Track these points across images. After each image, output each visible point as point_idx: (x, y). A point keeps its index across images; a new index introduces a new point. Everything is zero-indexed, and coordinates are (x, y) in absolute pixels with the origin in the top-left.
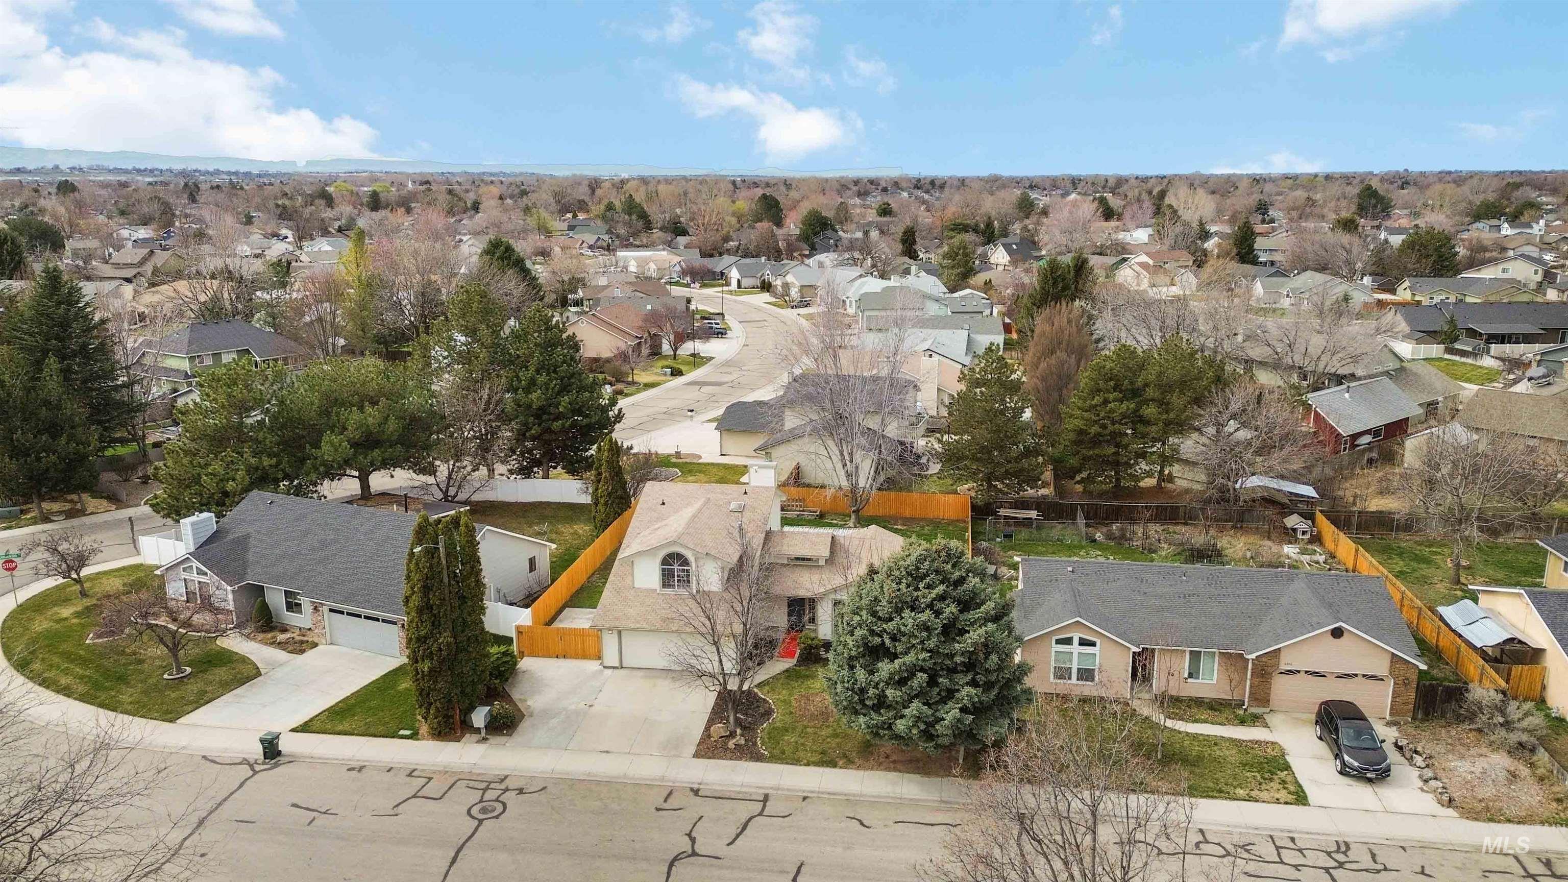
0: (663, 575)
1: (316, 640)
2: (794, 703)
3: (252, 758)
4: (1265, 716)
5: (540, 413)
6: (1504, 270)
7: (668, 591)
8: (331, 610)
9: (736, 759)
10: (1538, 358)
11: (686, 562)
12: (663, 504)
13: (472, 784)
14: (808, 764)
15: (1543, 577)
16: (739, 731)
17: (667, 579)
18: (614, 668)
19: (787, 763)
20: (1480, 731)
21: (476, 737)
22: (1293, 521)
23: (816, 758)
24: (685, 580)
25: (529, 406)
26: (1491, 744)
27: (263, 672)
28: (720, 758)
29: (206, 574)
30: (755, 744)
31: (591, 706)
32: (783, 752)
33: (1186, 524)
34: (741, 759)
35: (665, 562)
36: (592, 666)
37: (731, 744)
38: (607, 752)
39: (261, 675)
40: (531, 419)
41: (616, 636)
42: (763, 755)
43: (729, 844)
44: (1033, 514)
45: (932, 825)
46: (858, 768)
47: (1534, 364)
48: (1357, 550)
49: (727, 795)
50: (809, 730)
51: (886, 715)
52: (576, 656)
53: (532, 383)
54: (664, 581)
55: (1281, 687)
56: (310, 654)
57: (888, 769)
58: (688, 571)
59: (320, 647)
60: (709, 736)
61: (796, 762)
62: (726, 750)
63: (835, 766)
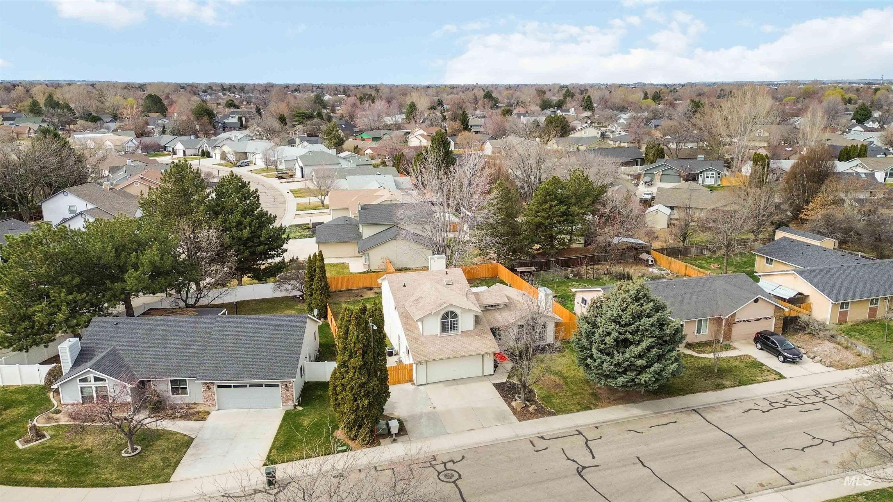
0: (442, 325)
1: (206, 409)
2: (537, 382)
3: (260, 487)
4: (731, 344)
5: (245, 242)
6: (585, 133)
7: (444, 334)
8: (219, 387)
9: (541, 417)
10: (644, 172)
11: (456, 316)
12: (405, 286)
13: (421, 465)
14: (578, 411)
15: (753, 267)
16: (527, 403)
17: (445, 328)
18: (424, 385)
19: (568, 413)
20: (810, 334)
22: (644, 256)
23: (578, 407)
24: (455, 326)
25: (240, 239)
27: (193, 436)
28: (533, 418)
29: (105, 380)
30: (542, 407)
31: (434, 408)
32: (560, 408)
33: (597, 264)
34: (544, 416)
35: (443, 318)
37: (531, 410)
38: (472, 430)
39: (193, 439)
40: (242, 247)
41: (425, 365)
42: (552, 412)
43: (594, 458)
44: (533, 269)
45: (666, 424)
46: (602, 407)
47: (642, 176)
48: (686, 266)
49: (560, 435)
51: (631, 375)
54: (442, 329)
55: (737, 330)
56: (210, 418)
58: (457, 321)
59: (212, 413)
60: (515, 409)
61: (571, 411)
62: (531, 414)
63: (591, 409)
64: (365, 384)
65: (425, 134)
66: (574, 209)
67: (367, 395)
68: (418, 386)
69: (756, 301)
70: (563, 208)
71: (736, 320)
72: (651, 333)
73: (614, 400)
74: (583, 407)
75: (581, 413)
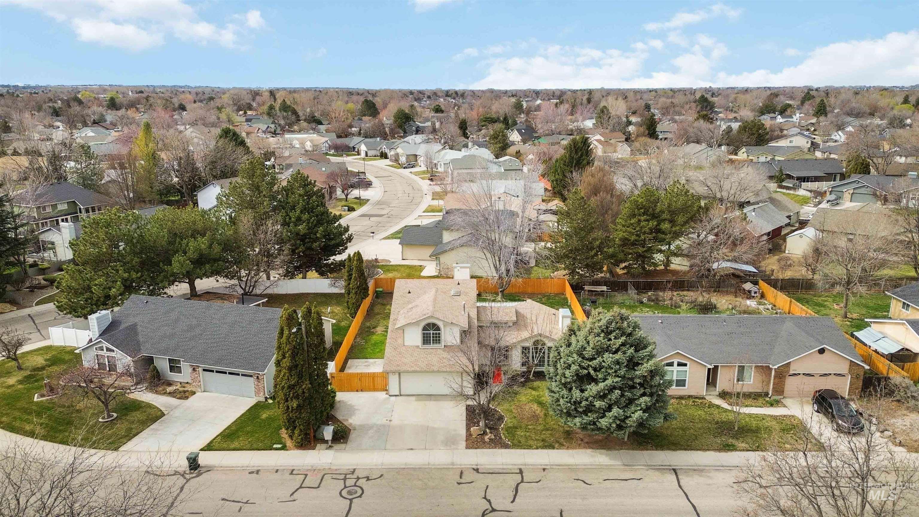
0: (424, 337)
1: (194, 390)
2: (514, 411)
3: (181, 470)
4: (782, 400)
5: (303, 238)
6: (791, 142)
7: (426, 346)
8: (204, 370)
9: (492, 448)
10: (830, 189)
11: (438, 329)
12: (409, 292)
13: (334, 476)
14: (537, 448)
15: (888, 311)
16: (488, 430)
17: (426, 340)
18: (396, 396)
19: (524, 449)
20: (899, 401)
21: (324, 446)
22: (748, 286)
23: (541, 444)
24: (437, 339)
25: (298, 234)
26: (908, 408)
27: (165, 413)
28: (482, 448)
29: (113, 351)
30: (501, 438)
31: (390, 421)
32: (520, 442)
33: (688, 290)
34: (496, 448)
35: (424, 329)
36: (382, 395)
37: (487, 438)
39: (164, 415)
40: (298, 242)
41: (397, 376)
42: (508, 444)
43: (512, 502)
44: (604, 288)
45: (626, 480)
46: (568, 448)
47: (828, 193)
48: (791, 302)
49: (497, 471)
50: (530, 427)
51: (591, 417)
52: (369, 390)
53: (299, 219)
54: (424, 340)
55: (790, 384)
56: (192, 399)
57: (585, 448)
58: (439, 334)
59: (198, 394)
60: (471, 435)
61: (530, 447)
62: (484, 442)
63: (553, 448)
64: (294, 386)
65: (603, 139)
66: (666, 226)
67: (297, 397)
68: (390, 396)
69: (822, 351)
70: (653, 224)
71: (792, 372)
72: (616, 372)
73: (587, 443)
74: (546, 444)
75: (540, 450)
